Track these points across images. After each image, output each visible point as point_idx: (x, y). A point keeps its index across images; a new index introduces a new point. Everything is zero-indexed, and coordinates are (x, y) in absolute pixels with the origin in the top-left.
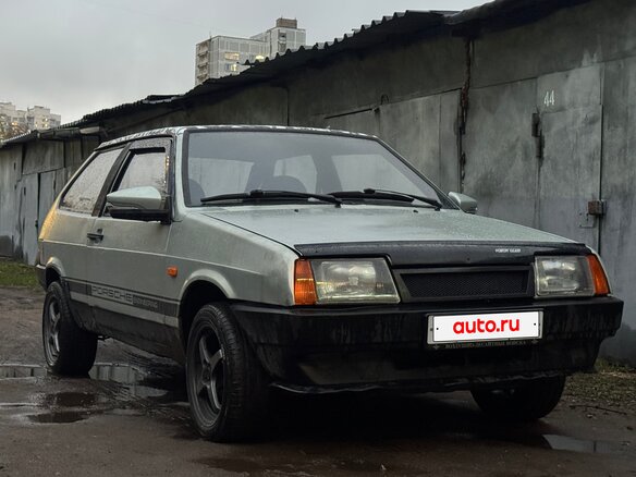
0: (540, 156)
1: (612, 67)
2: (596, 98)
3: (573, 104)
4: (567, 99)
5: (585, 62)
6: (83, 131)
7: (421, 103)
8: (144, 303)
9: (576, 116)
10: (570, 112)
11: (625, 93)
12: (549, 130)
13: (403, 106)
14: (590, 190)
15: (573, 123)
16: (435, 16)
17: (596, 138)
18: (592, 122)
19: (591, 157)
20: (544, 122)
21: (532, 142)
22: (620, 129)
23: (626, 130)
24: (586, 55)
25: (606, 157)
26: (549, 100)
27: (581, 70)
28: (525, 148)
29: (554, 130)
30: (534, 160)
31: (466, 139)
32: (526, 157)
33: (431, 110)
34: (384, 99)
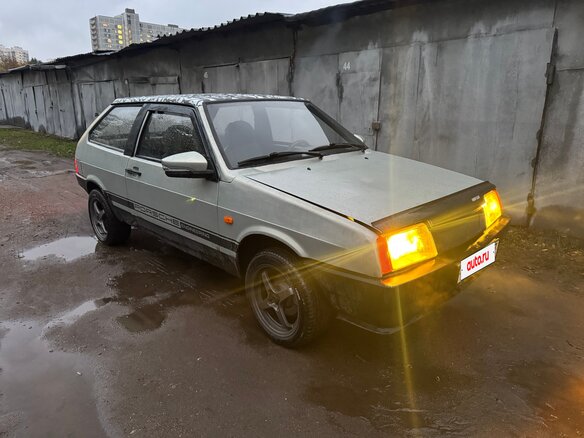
0: (341, 98)
1: (387, 51)
2: (377, 67)
3: (362, 70)
4: (358, 66)
5: (369, 47)
6: (57, 67)
7: (265, 64)
8: (193, 230)
9: (364, 77)
10: (360, 74)
11: (396, 65)
12: (346, 83)
13: (253, 64)
14: (372, 116)
15: (362, 80)
16: (279, 16)
17: (376, 89)
18: (375, 80)
19: (373, 99)
20: (343, 78)
21: (335, 89)
22: (392, 86)
23: (395, 86)
24: (371, 43)
25: (382, 99)
26: (347, 67)
27: (368, 52)
28: (331, 92)
29: (350, 83)
30: (336, 99)
31: (294, 84)
32: (331, 97)
33: (272, 68)
34: (241, 60)
